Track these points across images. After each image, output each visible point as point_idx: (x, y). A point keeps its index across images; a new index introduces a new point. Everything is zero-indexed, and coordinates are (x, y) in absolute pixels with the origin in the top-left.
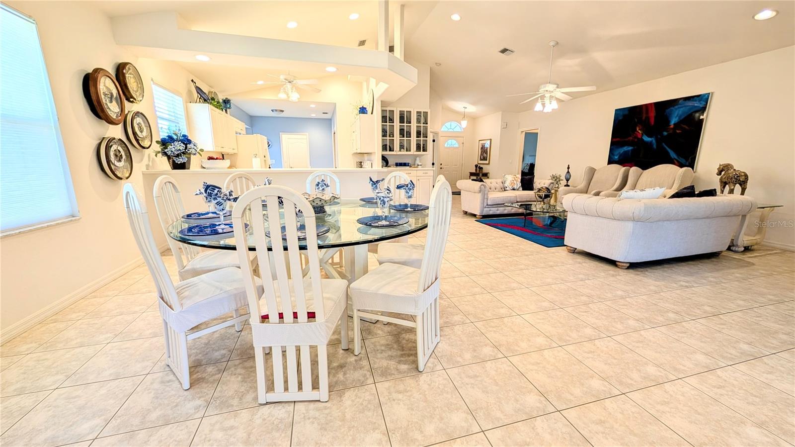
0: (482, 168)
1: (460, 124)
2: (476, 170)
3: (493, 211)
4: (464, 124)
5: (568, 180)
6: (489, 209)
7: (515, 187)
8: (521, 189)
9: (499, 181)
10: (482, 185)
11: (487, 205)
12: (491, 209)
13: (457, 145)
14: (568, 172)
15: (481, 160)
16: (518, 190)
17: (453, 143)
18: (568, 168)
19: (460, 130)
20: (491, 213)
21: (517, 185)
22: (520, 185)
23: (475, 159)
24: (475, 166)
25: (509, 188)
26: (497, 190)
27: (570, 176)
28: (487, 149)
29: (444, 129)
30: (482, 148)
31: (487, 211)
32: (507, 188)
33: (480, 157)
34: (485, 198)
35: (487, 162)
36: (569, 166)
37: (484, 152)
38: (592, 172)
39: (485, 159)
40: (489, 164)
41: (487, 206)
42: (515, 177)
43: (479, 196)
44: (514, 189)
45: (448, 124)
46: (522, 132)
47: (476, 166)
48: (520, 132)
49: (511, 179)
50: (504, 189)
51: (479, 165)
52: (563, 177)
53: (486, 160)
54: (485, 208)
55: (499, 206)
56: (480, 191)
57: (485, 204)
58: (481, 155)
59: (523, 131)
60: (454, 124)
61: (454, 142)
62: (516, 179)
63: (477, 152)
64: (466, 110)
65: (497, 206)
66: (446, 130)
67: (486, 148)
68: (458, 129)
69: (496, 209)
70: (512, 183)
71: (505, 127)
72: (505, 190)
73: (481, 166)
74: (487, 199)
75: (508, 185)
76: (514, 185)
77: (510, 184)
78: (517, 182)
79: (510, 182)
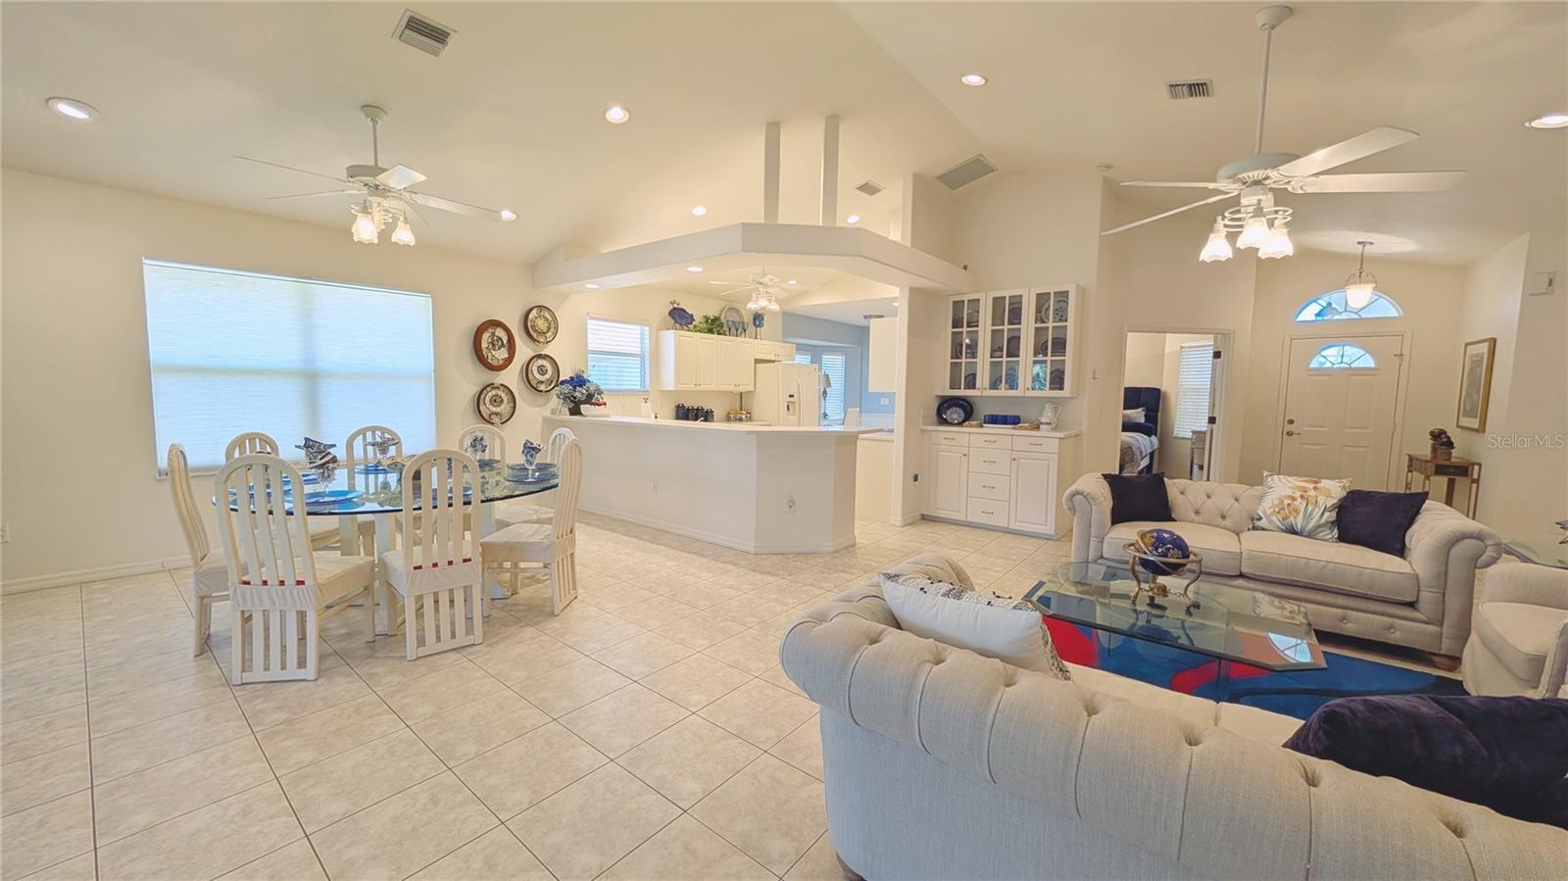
0: (1449, 443)
4: (1361, 294)
8: (1330, 536)
10: (1078, 493)
15: (1465, 413)
17: (1348, 356)
24: (1434, 433)
28: (1480, 376)
30: (1470, 372)
33: (1465, 404)
34: (1091, 532)
37: (1474, 387)
39: (1474, 412)
40: (1481, 429)
47: (1436, 435)
50: (1252, 523)
53: (1476, 416)
58: (1467, 395)
61: (1352, 352)
67: (1478, 374)
72: (1253, 528)
75: (1265, 512)
76: (1295, 514)
77: (1277, 510)
78: (1310, 508)
79: (1276, 502)
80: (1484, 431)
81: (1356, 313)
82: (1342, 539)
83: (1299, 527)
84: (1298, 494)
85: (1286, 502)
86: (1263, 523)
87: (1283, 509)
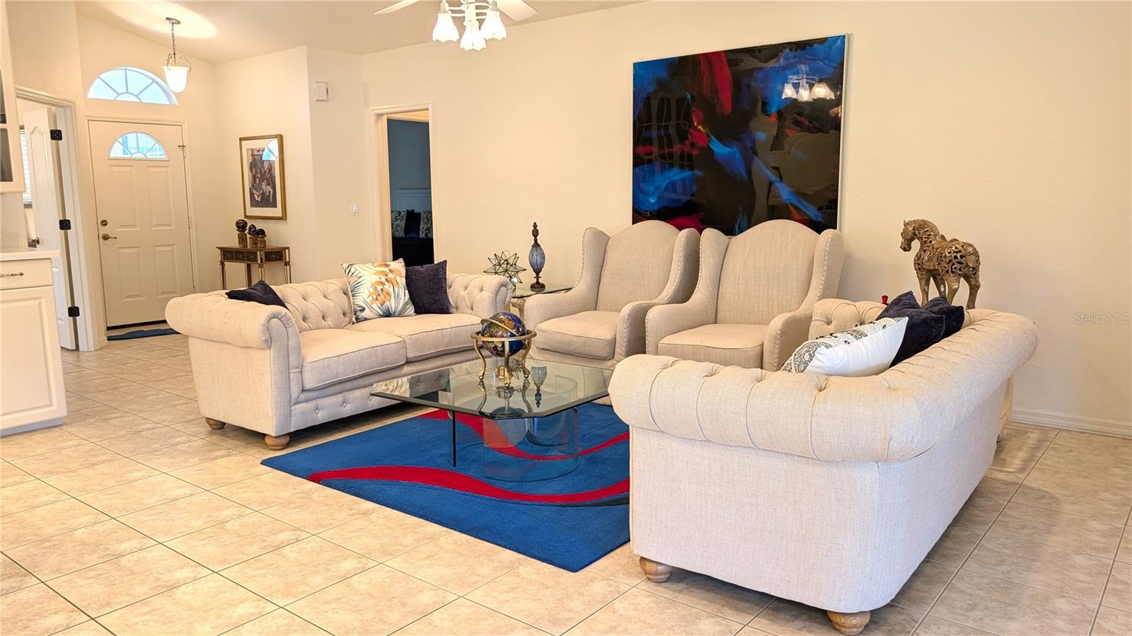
0: (262, 232)
1: (162, 77)
2: (242, 239)
3: (328, 410)
4: (177, 77)
5: (537, 271)
6: (311, 405)
7: (392, 304)
8: (411, 309)
9: (334, 286)
10: (274, 316)
11: (303, 391)
12: (321, 402)
13: (158, 154)
14: (536, 245)
15: (255, 204)
16: (400, 315)
17: (143, 145)
18: (535, 233)
19: (164, 101)
20: (322, 417)
21: (397, 297)
22: (404, 296)
23: (236, 205)
24: (237, 224)
25: (372, 309)
26: (330, 321)
27: (544, 258)
28: (271, 169)
29: (98, 91)
30: (253, 166)
31: (303, 413)
32: (363, 310)
33: (252, 195)
34: (290, 362)
35: (277, 212)
36: (535, 226)
37: (262, 179)
38: (600, 243)
39: (268, 201)
40: (283, 218)
41: (303, 396)
42: (386, 270)
43: (266, 363)
44: (388, 314)
45: (115, 77)
46: (379, 116)
47: (241, 226)
48: (373, 118)
49: (376, 278)
50: (356, 316)
51: (250, 223)
52: (524, 262)
53: (275, 205)
54: (297, 403)
55: (348, 385)
56: (268, 342)
57: (295, 390)
58: (253, 187)
59: (382, 115)
60: (138, 79)
61: (146, 142)
62: (391, 275)
63: (236, 181)
64: (179, 31)
65: (338, 388)
66: (110, 96)
67: (266, 165)
68: (154, 96)
69: (340, 398)
70: (381, 294)
71: (323, 96)
72: (358, 320)
73: (259, 225)
74: (301, 369)
75: (365, 302)
76: (388, 298)
77: (375, 297)
78: (396, 289)
79: (372, 290)
80: (286, 219)
81: (137, 96)
82: (418, 312)
83: (393, 309)
84: (383, 279)
85: (379, 288)
86: (366, 314)
87: (379, 295)
